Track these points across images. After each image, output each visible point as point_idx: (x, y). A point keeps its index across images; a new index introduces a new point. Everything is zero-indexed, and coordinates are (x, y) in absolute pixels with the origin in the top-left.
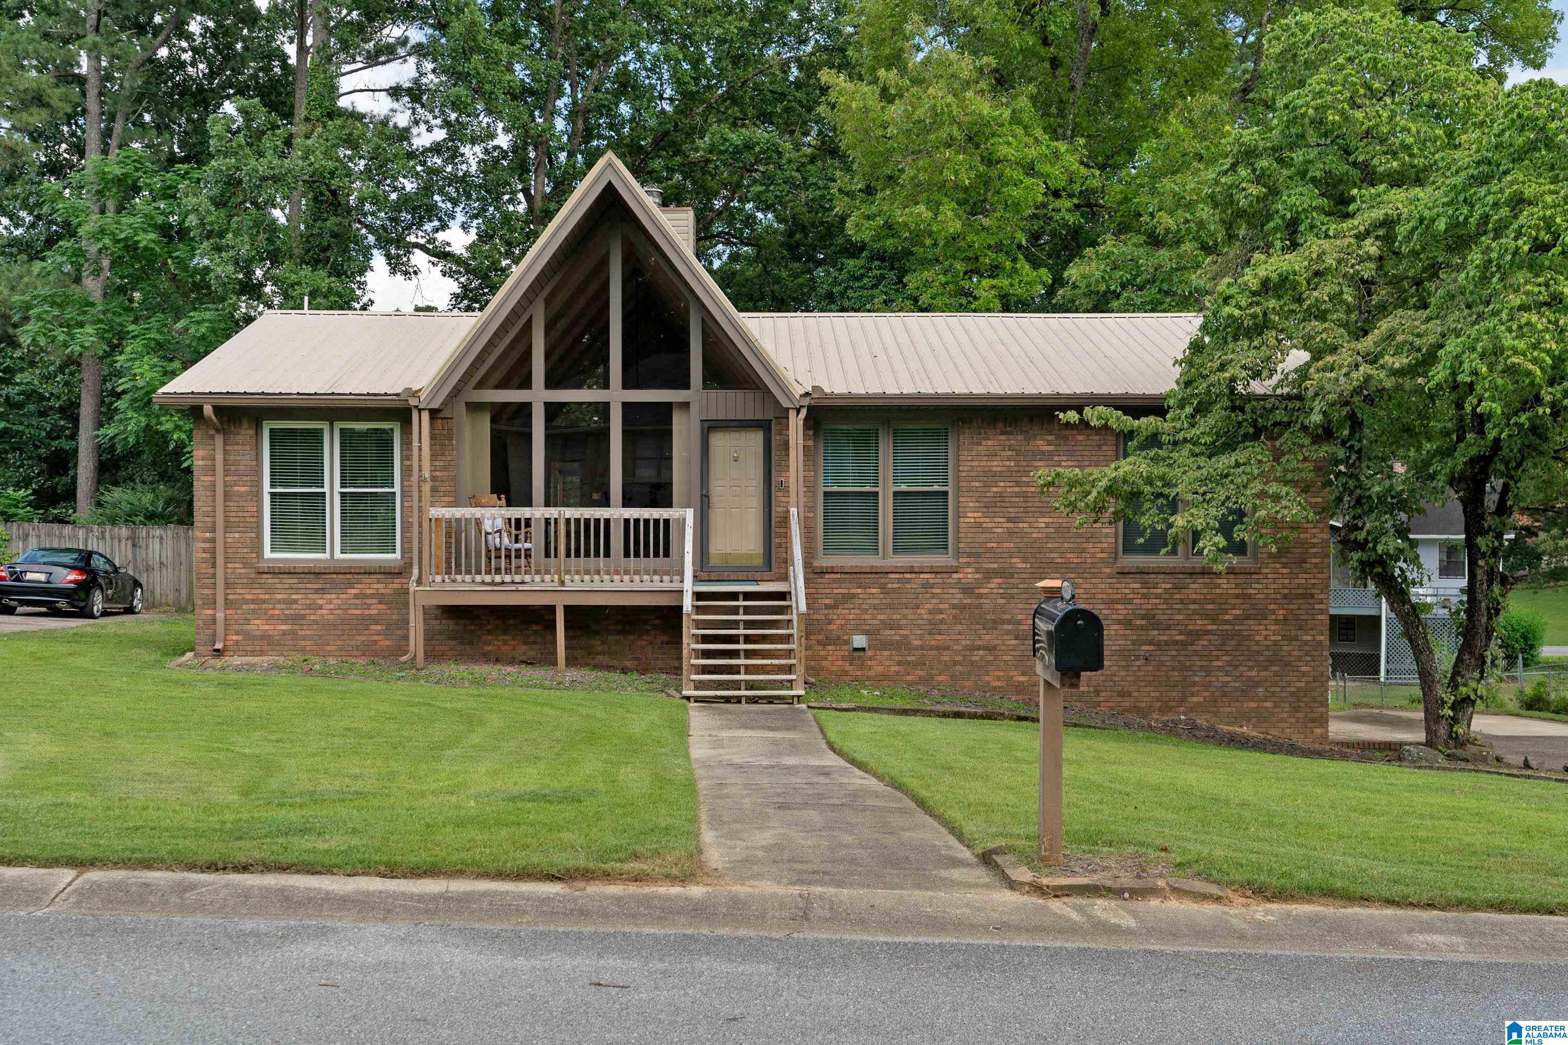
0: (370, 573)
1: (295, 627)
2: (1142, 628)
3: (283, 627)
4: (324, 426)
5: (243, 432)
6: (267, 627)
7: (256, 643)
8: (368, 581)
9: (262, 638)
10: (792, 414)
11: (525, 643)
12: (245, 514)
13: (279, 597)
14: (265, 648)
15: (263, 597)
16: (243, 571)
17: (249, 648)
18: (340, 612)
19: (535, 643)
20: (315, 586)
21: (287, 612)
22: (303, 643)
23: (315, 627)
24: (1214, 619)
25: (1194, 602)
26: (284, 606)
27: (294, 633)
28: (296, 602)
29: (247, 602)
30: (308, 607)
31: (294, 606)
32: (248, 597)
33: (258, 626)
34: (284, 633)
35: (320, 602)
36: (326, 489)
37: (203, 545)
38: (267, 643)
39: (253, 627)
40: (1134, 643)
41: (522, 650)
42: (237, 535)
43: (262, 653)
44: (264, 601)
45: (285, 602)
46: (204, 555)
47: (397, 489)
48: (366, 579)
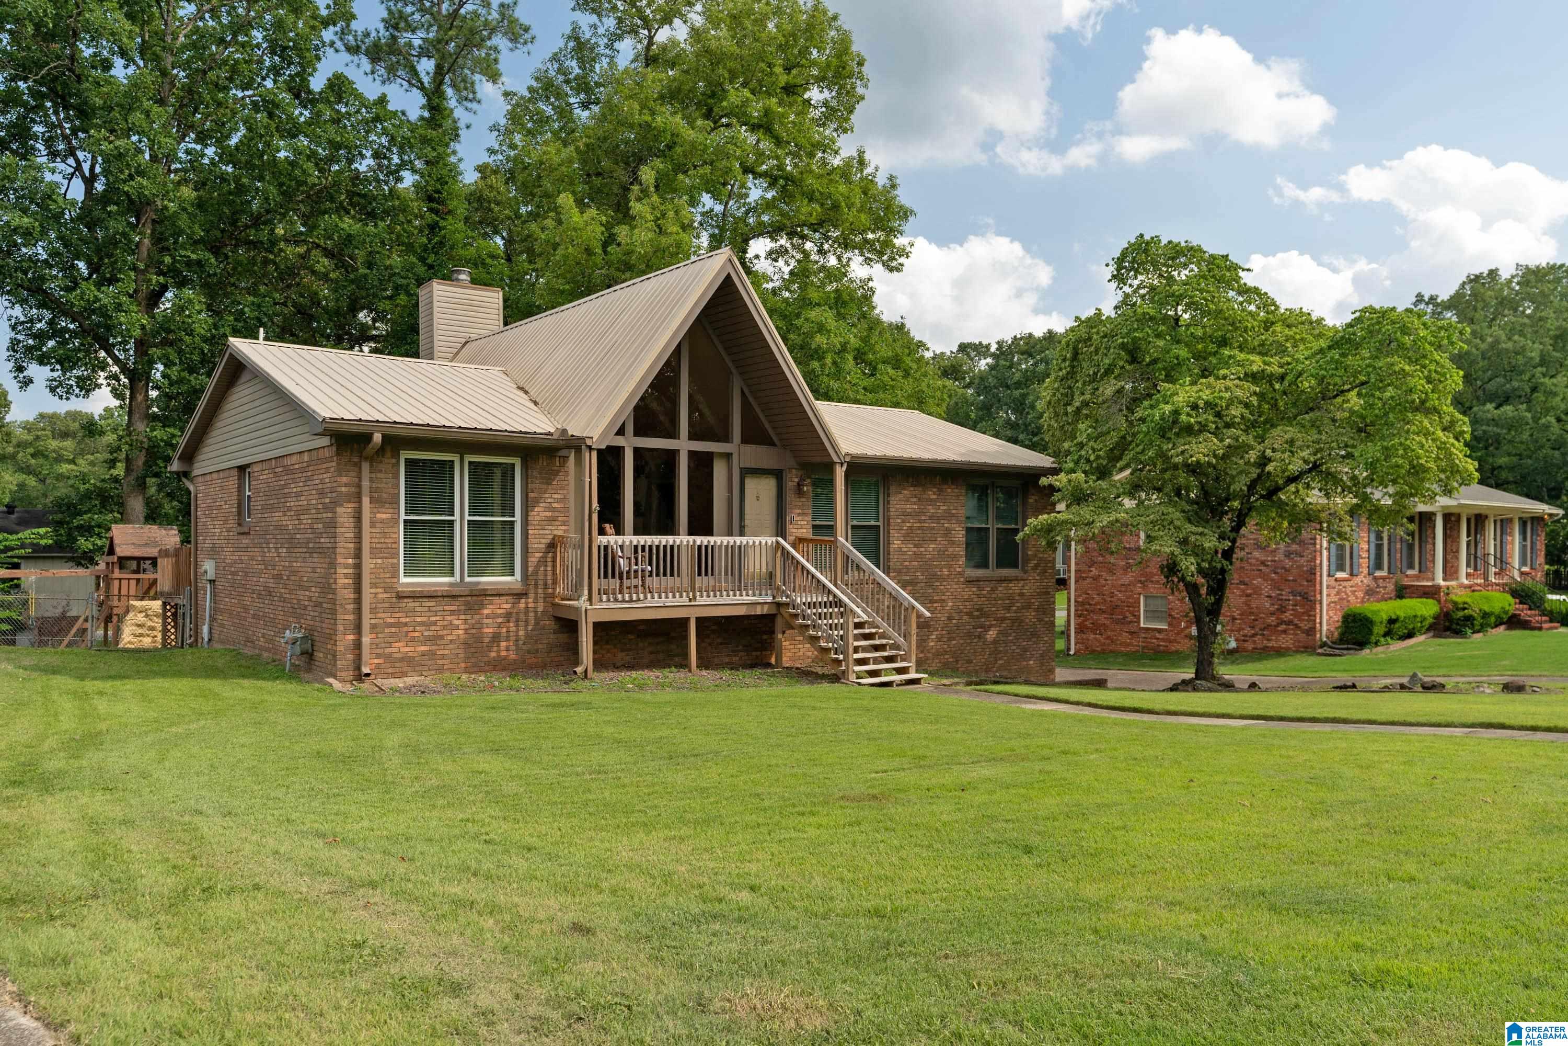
0: (500, 595)
1: (434, 648)
2: (978, 617)
3: (423, 648)
4: (456, 458)
5: (386, 460)
6: (407, 649)
7: (397, 665)
8: (499, 601)
9: (402, 660)
10: (838, 467)
11: (622, 651)
12: (387, 540)
13: (419, 619)
14: (405, 669)
15: (404, 620)
16: (385, 595)
17: (390, 670)
18: (474, 631)
19: (630, 650)
20: (453, 608)
21: (426, 634)
22: (440, 662)
23: (451, 646)
24: (1008, 609)
25: (1000, 599)
26: (423, 628)
27: (432, 654)
28: (435, 623)
29: (391, 625)
30: (444, 628)
31: (433, 628)
32: (389, 620)
33: (400, 648)
34: (423, 654)
35: (456, 622)
36: (457, 517)
37: (346, 571)
38: (408, 664)
39: (394, 650)
40: (974, 627)
41: (620, 656)
42: (379, 561)
43: (403, 674)
44: (406, 624)
45: (422, 624)
46: (346, 581)
47: (518, 518)
48: (497, 600)
